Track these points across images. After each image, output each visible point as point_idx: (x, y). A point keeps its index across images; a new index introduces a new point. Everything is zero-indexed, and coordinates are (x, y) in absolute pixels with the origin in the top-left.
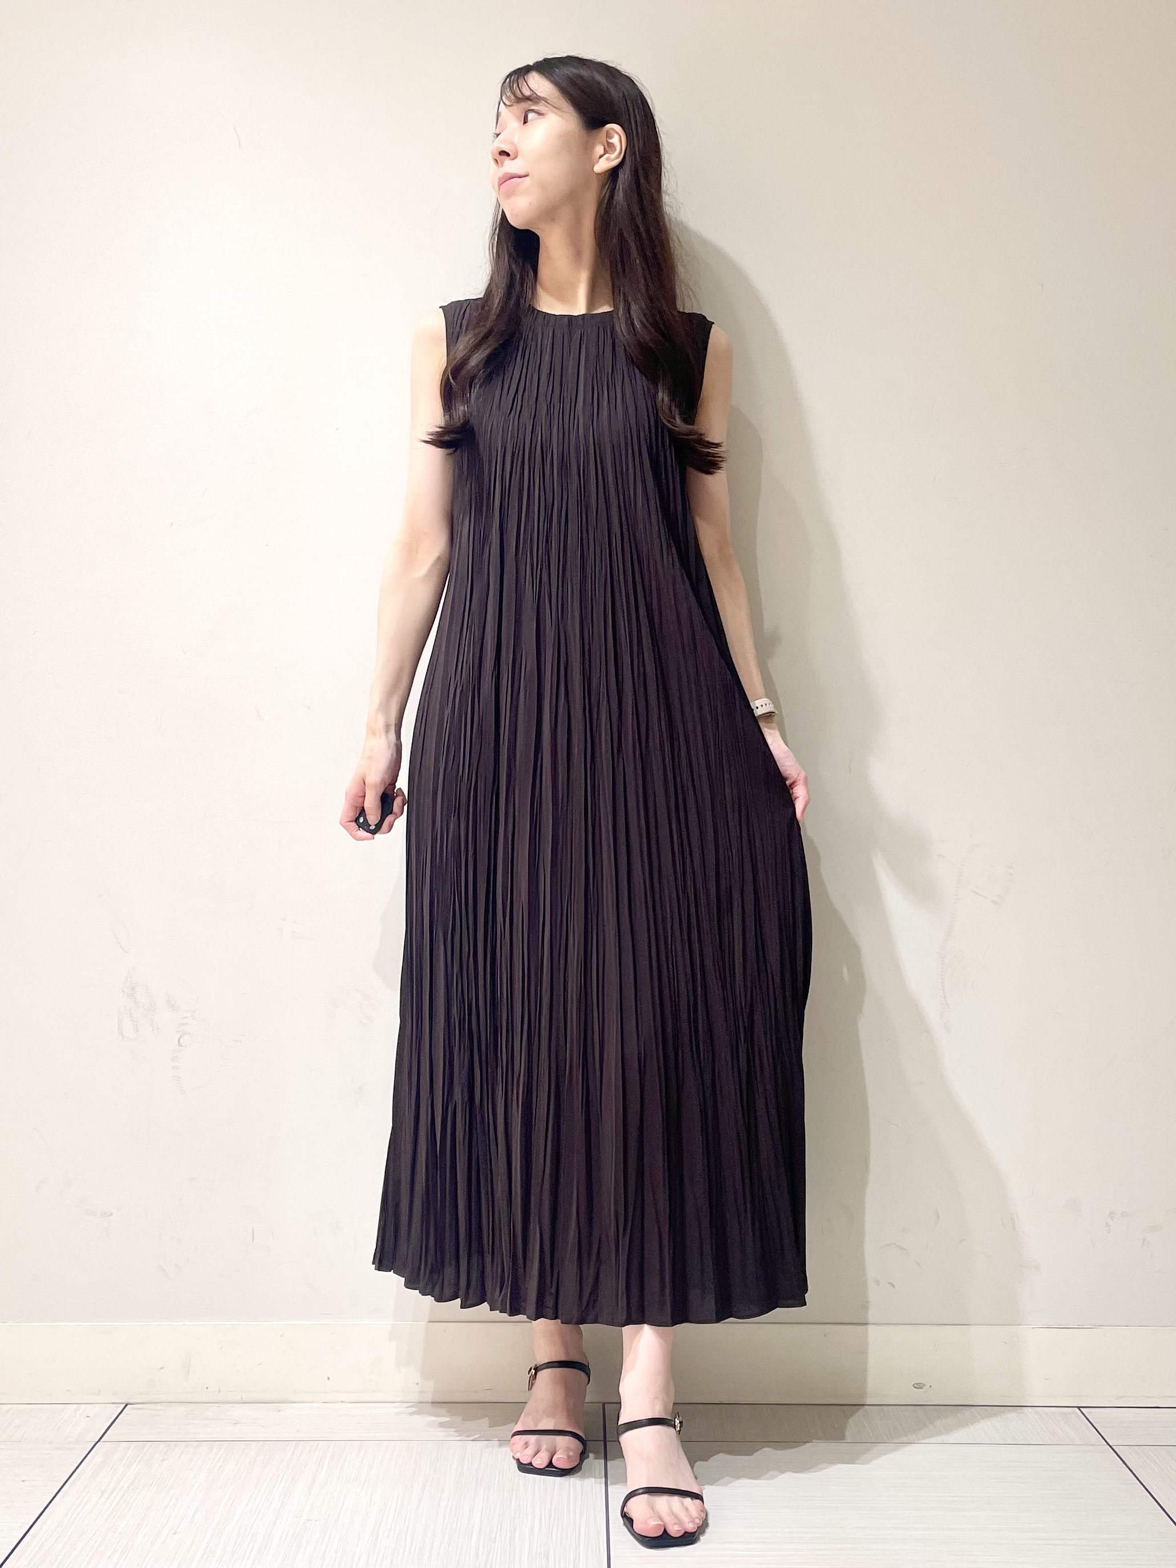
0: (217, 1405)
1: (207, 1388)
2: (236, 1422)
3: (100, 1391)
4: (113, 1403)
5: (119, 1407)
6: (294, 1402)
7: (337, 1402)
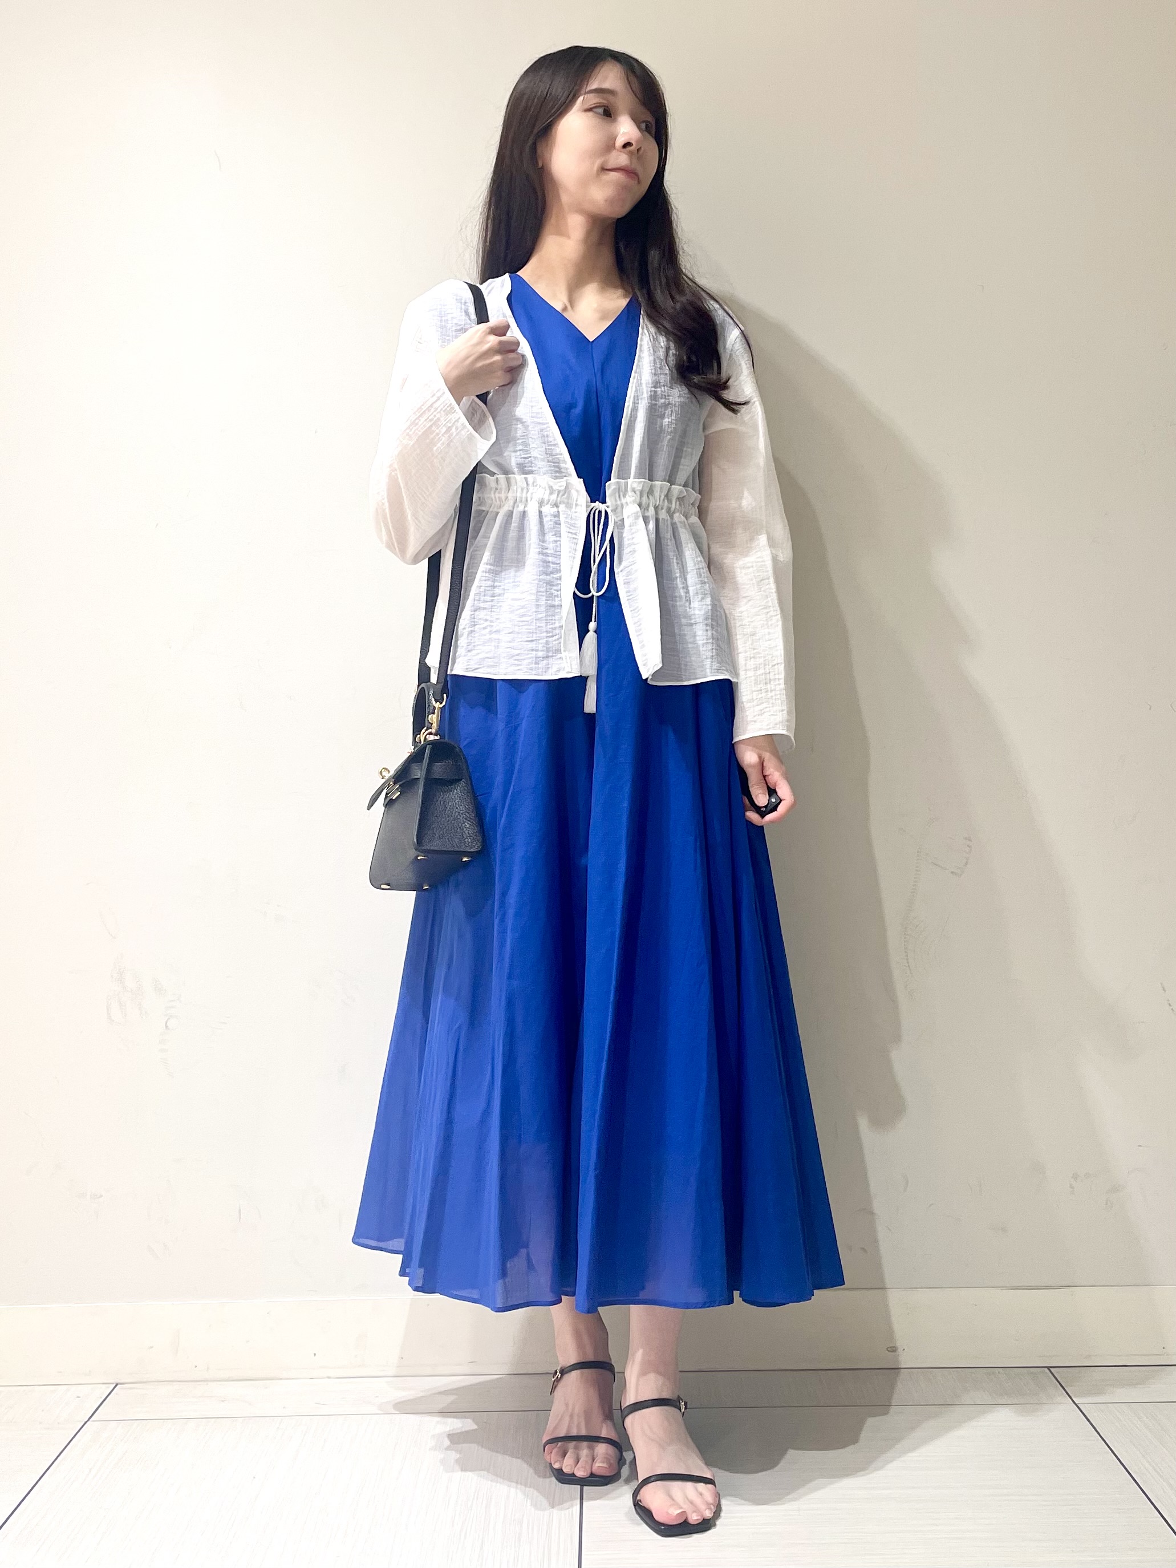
0: (206, 1383)
1: (196, 1367)
2: (223, 1399)
3: (90, 1371)
4: (103, 1384)
5: (108, 1387)
6: (281, 1379)
7: (323, 1378)
